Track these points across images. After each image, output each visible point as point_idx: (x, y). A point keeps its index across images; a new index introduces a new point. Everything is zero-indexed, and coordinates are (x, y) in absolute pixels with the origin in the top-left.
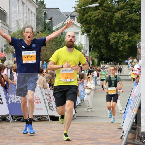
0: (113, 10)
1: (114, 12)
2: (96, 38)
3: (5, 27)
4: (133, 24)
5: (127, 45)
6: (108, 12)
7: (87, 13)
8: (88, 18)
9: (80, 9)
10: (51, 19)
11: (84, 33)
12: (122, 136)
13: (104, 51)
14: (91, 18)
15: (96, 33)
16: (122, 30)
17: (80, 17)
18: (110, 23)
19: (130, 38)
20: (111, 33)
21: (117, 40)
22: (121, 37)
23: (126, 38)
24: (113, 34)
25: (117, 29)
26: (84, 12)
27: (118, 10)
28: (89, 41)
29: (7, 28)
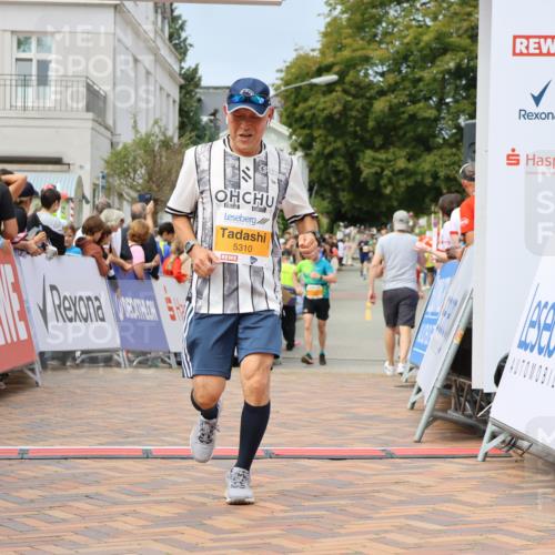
0: (368, 95)
1: (372, 99)
2: (326, 164)
3: (102, 130)
4: (420, 130)
5: (402, 183)
6: (358, 98)
7: (306, 100)
8: (307, 114)
9: (286, 91)
10: (214, 114)
11: (295, 149)
12: (414, 404)
13: (344, 197)
14: (314, 114)
15: (327, 151)
16: (392, 144)
17: (286, 110)
18: (361, 126)
19: (411, 166)
20: (363, 152)
21: (379, 170)
22: (388, 161)
23: (401, 164)
24: (369, 153)
25: (378, 141)
26: (296, 97)
27: (382, 93)
28: (307, 171)
29: (109, 134)
